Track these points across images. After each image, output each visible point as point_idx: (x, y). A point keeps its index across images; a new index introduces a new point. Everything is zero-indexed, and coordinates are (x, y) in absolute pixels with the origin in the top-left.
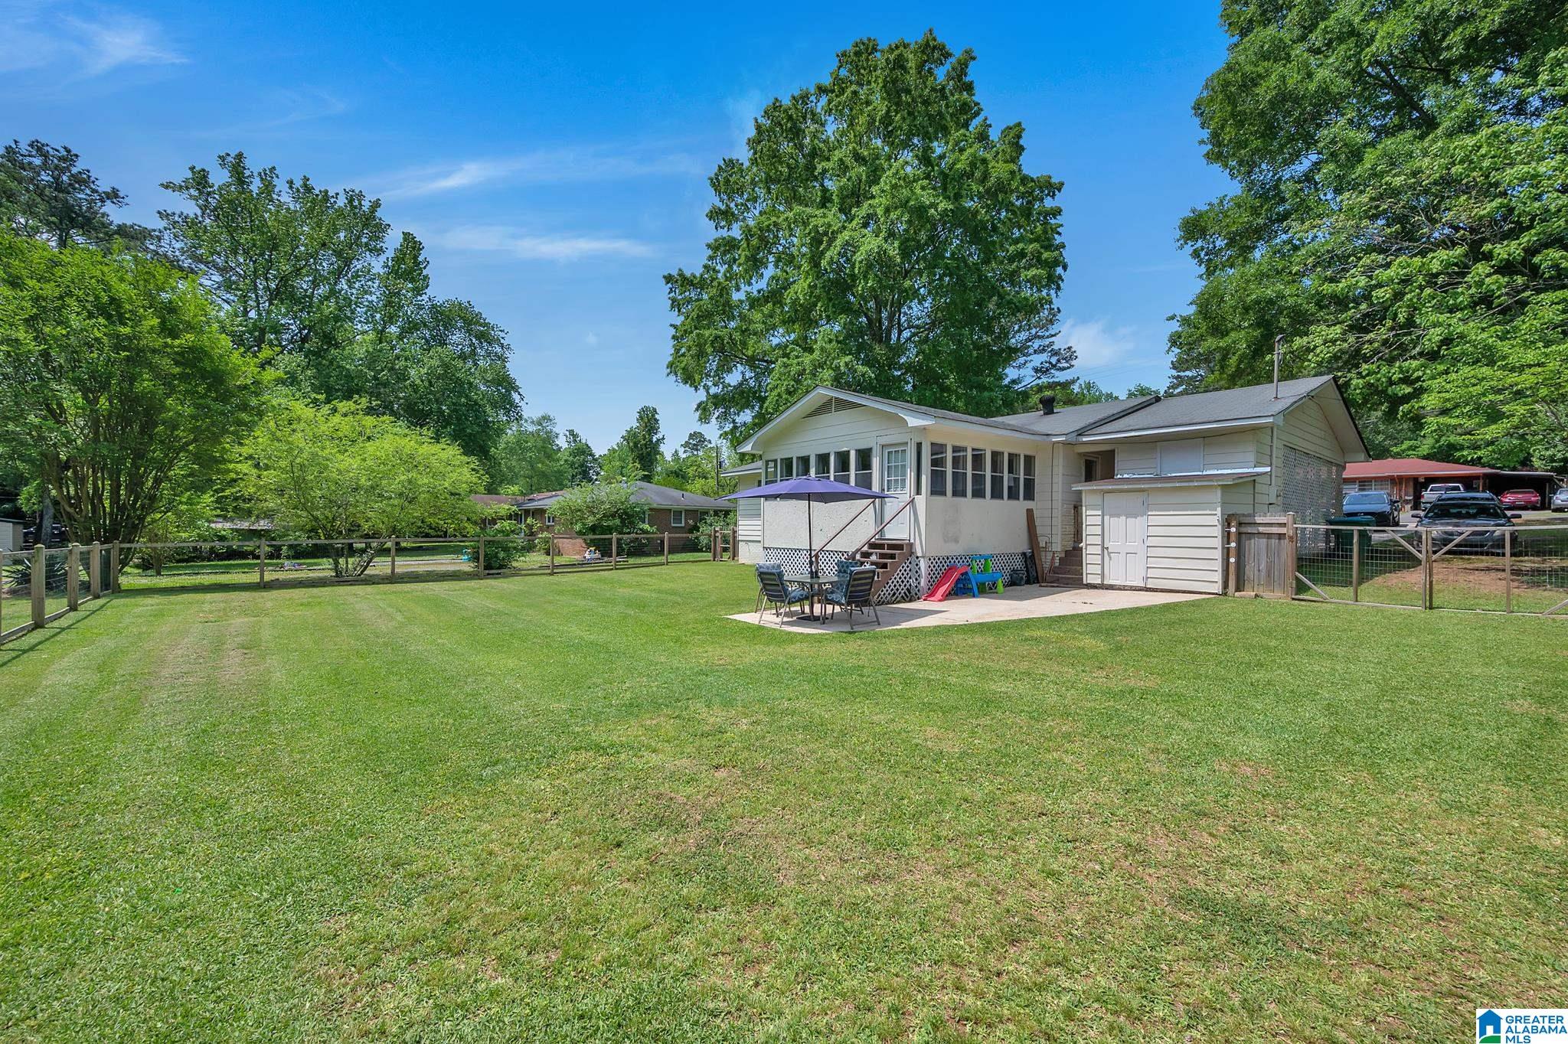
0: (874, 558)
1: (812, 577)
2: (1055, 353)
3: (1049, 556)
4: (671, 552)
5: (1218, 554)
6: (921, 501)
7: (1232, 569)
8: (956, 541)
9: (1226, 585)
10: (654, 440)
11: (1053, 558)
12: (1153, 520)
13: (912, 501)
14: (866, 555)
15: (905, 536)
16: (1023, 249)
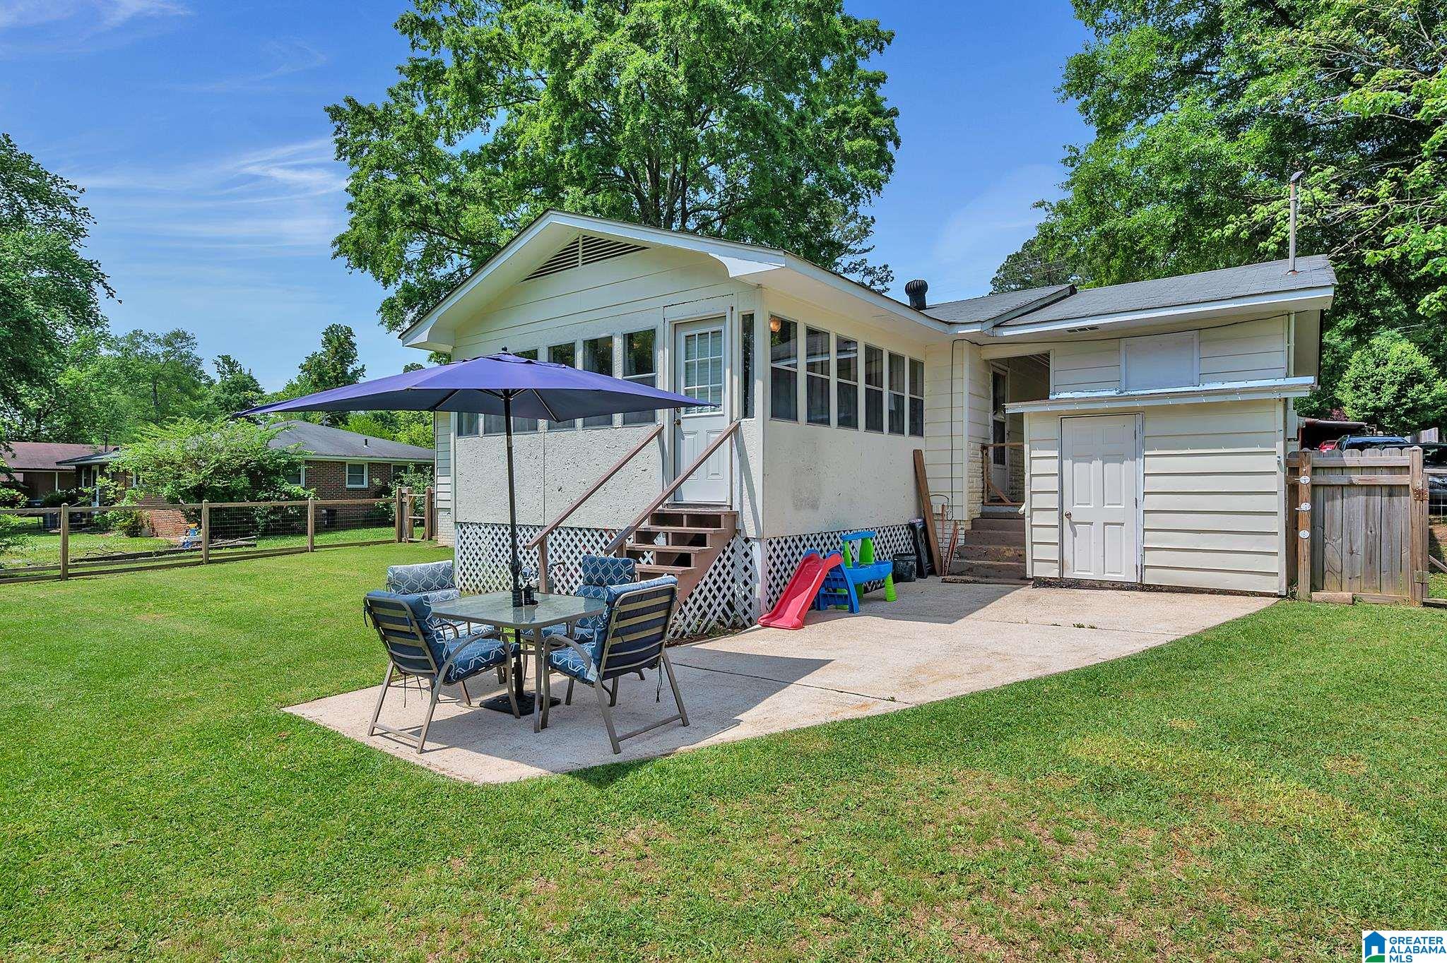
0: (660, 542)
1: (517, 604)
2: (869, 272)
3: (949, 530)
4: (318, 530)
5: (1278, 524)
6: (753, 429)
7: (1304, 551)
8: (814, 506)
9: (1292, 580)
10: (350, 371)
11: (955, 532)
12: (1154, 465)
13: (735, 431)
14: (647, 537)
15: (723, 497)
16: (845, 112)
